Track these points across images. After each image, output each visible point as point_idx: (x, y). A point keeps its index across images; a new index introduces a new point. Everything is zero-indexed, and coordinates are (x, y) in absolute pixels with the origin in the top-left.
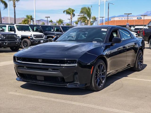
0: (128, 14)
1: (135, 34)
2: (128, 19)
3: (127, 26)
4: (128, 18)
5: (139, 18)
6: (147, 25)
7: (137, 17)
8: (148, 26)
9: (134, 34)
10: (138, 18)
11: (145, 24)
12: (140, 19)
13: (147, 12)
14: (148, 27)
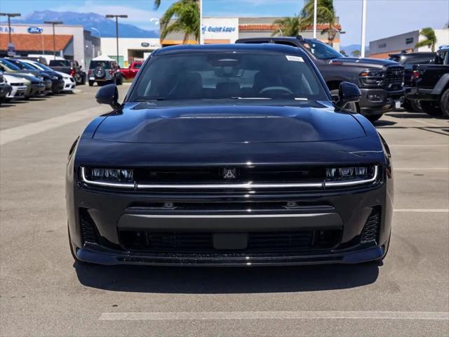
0: (10, 15)
1: (69, 79)
2: (10, 31)
3: (10, 53)
4: (10, 29)
5: (33, 30)
6: (61, 52)
7: (28, 27)
8: (66, 54)
9: (67, 78)
10: (29, 29)
11: (57, 49)
12: (36, 32)
13: (36, 12)
14: (65, 57)
